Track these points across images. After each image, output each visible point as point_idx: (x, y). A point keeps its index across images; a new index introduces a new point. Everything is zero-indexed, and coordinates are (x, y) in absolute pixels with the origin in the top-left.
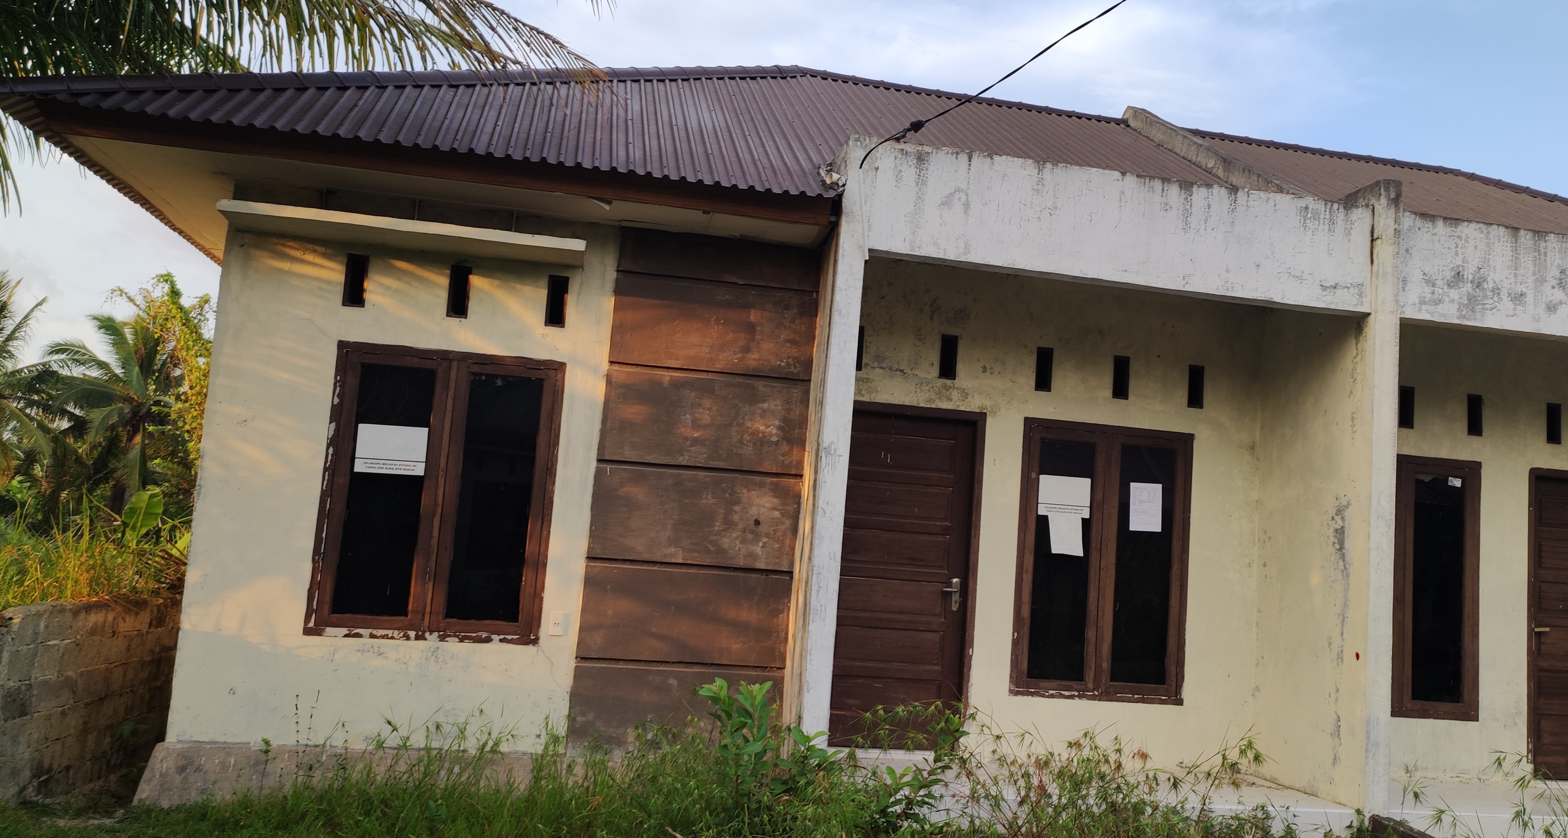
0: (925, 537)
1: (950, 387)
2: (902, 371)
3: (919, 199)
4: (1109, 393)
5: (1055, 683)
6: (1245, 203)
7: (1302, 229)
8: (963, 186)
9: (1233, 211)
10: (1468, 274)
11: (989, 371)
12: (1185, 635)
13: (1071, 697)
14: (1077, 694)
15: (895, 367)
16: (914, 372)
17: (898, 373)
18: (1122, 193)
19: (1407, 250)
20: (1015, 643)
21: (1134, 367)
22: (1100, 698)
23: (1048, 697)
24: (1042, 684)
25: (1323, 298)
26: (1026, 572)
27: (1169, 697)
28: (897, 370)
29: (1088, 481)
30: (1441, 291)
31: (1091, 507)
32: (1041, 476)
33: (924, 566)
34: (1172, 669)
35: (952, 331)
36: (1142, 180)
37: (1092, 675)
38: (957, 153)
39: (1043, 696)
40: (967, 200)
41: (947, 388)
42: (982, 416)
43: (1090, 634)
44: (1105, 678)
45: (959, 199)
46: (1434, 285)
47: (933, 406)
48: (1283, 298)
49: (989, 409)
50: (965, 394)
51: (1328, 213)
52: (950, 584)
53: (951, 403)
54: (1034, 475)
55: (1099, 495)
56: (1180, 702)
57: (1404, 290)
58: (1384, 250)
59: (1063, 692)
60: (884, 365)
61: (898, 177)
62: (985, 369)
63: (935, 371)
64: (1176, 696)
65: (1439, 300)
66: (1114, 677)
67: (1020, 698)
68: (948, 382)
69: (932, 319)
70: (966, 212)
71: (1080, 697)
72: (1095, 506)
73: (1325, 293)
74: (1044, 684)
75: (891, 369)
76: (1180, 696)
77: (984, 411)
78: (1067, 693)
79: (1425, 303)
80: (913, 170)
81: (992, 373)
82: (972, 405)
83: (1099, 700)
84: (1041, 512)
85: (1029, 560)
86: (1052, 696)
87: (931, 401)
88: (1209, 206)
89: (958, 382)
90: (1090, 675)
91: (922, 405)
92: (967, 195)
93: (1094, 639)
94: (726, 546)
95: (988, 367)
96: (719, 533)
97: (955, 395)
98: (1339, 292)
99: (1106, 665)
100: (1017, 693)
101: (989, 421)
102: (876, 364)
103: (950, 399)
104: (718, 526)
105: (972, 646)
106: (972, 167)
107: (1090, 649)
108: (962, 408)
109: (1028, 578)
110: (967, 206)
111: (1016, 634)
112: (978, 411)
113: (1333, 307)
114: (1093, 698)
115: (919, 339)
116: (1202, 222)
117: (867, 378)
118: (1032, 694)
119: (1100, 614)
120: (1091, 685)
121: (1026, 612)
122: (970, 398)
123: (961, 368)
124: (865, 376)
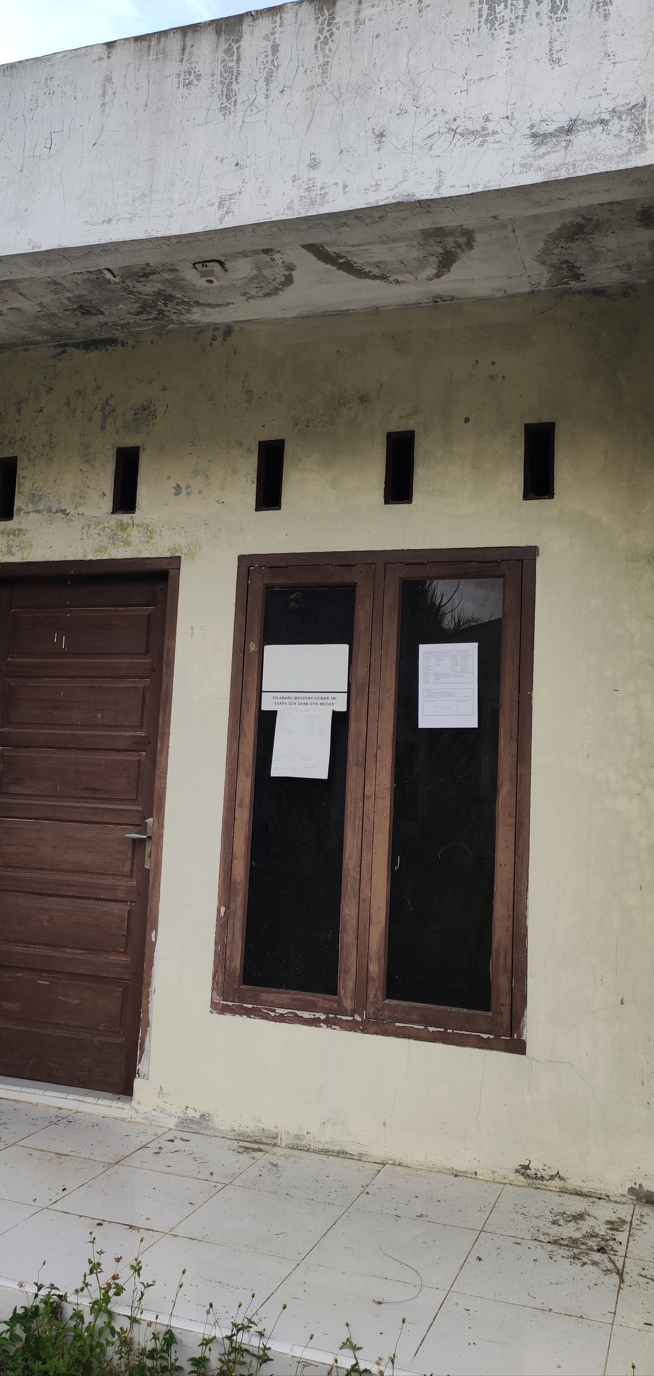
0: (113, 756)
1: (128, 525)
2: (63, 511)
4: (378, 495)
5: (286, 996)
11: (184, 492)
12: (526, 917)
13: (314, 1022)
14: (323, 1017)
15: (55, 506)
16: (80, 510)
17: (59, 515)
20: (223, 924)
21: (421, 446)
22: (363, 1028)
23: (274, 1019)
24: (264, 996)
26: (241, 806)
27: (497, 1036)
28: (57, 511)
29: (343, 649)
31: (349, 692)
32: (268, 649)
34: (501, 982)
35: (129, 441)
37: (350, 984)
39: (266, 1017)
41: (122, 526)
42: (176, 561)
43: (348, 911)
44: (375, 990)
47: (105, 557)
49: (185, 550)
50: (149, 533)
53: (129, 549)
54: (253, 647)
55: (361, 671)
56: (519, 1047)
59: (299, 1013)
60: (41, 508)
62: (178, 489)
63: (107, 504)
64: (511, 1035)
66: (392, 990)
67: (228, 1018)
68: (125, 518)
69: (103, 428)
71: (330, 1023)
72: (354, 689)
74: (268, 995)
75: (49, 510)
76: (520, 1035)
77: (177, 555)
78: (306, 1015)
81: (188, 494)
82: (159, 547)
83: (364, 1031)
84: (267, 704)
85: (246, 785)
86: (281, 1019)
87: (102, 549)
89: (138, 516)
90: (347, 985)
93: (355, 922)
95: (183, 486)
97: (135, 535)
99: (376, 968)
100: (223, 1010)
101: (184, 569)
102: (31, 507)
103: (127, 543)
105: (155, 927)
107: (348, 938)
108: (145, 555)
109: (243, 815)
111: (223, 909)
112: (169, 555)
114: (352, 1027)
115: (88, 462)
117: (19, 530)
118: (248, 1013)
119: (365, 876)
120: (348, 1003)
121: (240, 872)
122: (156, 537)
123: (143, 493)
124: (17, 526)
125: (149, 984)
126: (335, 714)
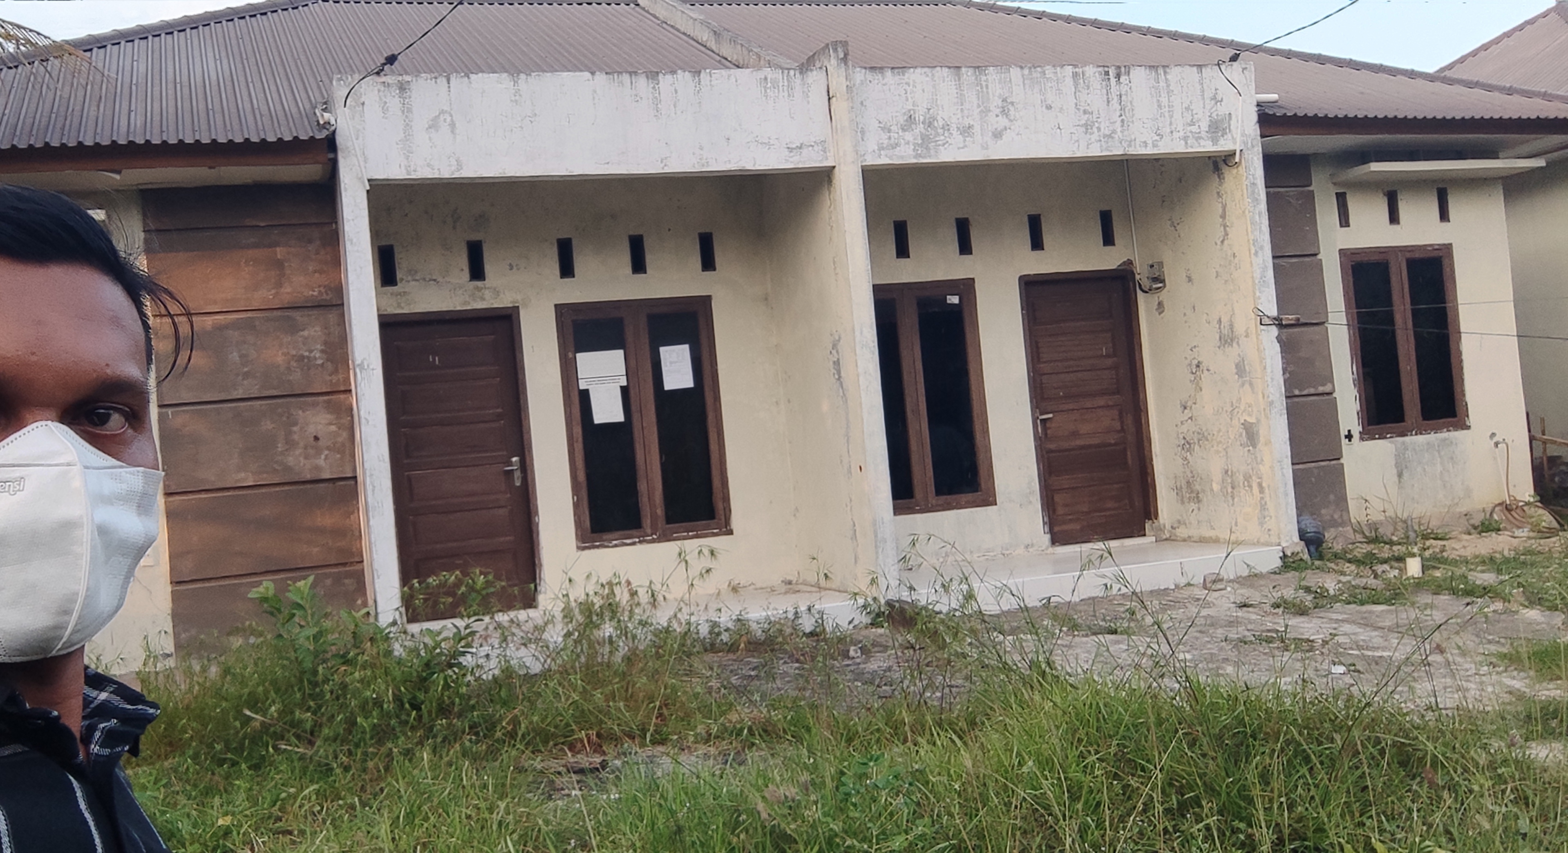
0: (482, 425)
1: (482, 288)
2: (435, 280)
3: (408, 126)
4: (628, 270)
5: (617, 534)
6: (708, 83)
7: (764, 98)
8: (445, 108)
9: (698, 92)
10: (919, 116)
11: (515, 268)
12: (727, 473)
13: (634, 544)
14: (637, 540)
15: (428, 277)
16: (446, 279)
17: (432, 282)
18: (595, 91)
19: (862, 103)
20: (576, 506)
21: (648, 243)
22: (659, 540)
23: (612, 547)
24: (604, 537)
25: (791, 159)
26: (577, 441)
27: (720, 529)
28: (430, 280)
29: (621, 352)
30: (896, 135)
31: (627, 375)
32: (580, 356)
33: (486, 451)
34: (719, 505)
35: (475, 237)
36: (611, 77)
37: (649, 521)
38: (436, 78)
39: (608, 547)
40: (452, 120)
41: (478, 289)
42: (516, 309)
43: (642, 486)
44: (661, 522)
45: (445, 120)
46: (889, 131)
47: (469, 308)
48: (754, 165)
49: (521, 302)
50: (496, 293)
51: (785, 81)
52: (510, 464)
53: (485, 302)
54: (570, 355)
55: (633, 363)
56: (730, 532)
57: (863, 140)
58: (840, 106)
59: (625, 541)
60: (417, 278)
61: (385, 109)
62: (511, 267)
63: (466, 274)
64: (727, 528)
65: (897, 144)
66: (669, 520)
67: (587, 552)
68: (479, 284)
69: (454, 228)
70: (452, 132)
71: (641, 542)
72: (630, 373)
73: (792, 154)
74: (606, 536)
75: (424, 279)
76: (730, 526)
77: (517, 305)
78: (628, 541)
79: (883, 149)
80: (397, 99)
81: (518, 269)
82: (503, 301)
83: (658, 542)
84: (583, 386)
85: (578, 430)
86: (616, 546)
87: (466, 303)
88: (676, 91)
89: (488, 283)
90: (647, 522)
91: (459, 308)
92: (451, 116)
93: (647, 491)
94: (291, 464)
95: (514, 265)
96: (282, 453)
97: (487, 294)
98: (805, 151)
99: (660, 512)
100: (584, 549)
101: (522, 313)
102: (410, 278)
103: (483, 299)
104: (280, 447)
105: (537, 513)
106: (452, 89)
107: (644, 500)
108: (496, 306)
109: (579, 446)
110: (453, 125)
111: (575, 498)
112: (510, 305)
113: (801, 166)
114: (653, 541)
115: (446, 249)
116: (672, 106)
117: (403, 292)
118: (598, 547)
119: (648, 467)
120: (649, 531)
121: (582, 476)
122: (502, 295)
123: (488, 268)
124: (402, 290)
125: (538, 544)
126: (621, 387)
